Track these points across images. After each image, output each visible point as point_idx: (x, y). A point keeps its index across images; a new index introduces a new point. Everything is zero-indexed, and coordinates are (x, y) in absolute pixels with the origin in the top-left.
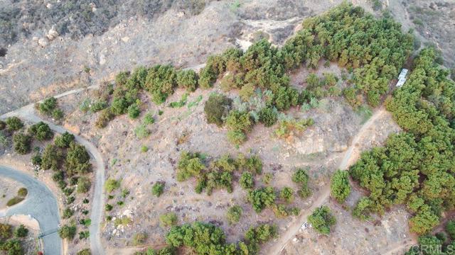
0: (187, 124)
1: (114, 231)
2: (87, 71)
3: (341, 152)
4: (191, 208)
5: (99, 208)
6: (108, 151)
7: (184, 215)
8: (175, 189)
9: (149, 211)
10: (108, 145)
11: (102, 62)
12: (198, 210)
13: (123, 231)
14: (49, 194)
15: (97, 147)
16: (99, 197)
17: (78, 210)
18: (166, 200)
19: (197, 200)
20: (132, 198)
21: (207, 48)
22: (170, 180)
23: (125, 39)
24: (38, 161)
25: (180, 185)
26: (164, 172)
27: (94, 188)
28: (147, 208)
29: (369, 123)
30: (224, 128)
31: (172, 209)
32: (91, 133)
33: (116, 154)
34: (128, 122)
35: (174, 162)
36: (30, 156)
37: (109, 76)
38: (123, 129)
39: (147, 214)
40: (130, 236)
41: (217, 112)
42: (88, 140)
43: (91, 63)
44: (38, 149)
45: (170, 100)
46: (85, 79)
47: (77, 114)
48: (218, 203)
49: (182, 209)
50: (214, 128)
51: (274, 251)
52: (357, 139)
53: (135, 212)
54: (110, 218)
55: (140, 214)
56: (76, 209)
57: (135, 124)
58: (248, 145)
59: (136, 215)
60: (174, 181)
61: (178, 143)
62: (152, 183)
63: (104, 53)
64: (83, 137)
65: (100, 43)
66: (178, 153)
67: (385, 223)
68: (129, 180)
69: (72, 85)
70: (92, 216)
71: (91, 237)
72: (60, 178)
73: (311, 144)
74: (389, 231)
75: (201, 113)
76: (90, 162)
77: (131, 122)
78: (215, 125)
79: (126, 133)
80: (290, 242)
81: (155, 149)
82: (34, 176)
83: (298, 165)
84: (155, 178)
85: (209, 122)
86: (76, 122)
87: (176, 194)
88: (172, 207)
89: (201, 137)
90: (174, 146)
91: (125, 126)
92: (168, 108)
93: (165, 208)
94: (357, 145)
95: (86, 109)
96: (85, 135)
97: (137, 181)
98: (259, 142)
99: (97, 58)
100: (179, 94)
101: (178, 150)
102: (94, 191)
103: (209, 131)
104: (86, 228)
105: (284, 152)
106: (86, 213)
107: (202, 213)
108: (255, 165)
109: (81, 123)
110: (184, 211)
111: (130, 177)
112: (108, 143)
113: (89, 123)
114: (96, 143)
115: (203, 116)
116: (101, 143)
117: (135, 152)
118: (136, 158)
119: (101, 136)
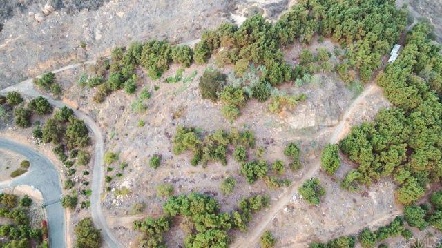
0: (183, 100)
1: (114, 201)
2: (84, 46)
3: (332, 126)
4: (187, 180)
5: (99, 180)
6: (106, 125)
7: (180, 187)
8: (172, 161)
9: (147, 182)
10: (106, 119)
11: (98, 37)
12: (193, 181)
13: (122, 201)
14: (51, 166)
15: (96, 121)
16: (99, 169)
17: (79, 181)
18: (163, 172)
19: (193, 173)
20: (131, 170)
21: (201, 23)
22: (166, 153)
23: (120, 14)
24: (39, 135)
25: (177, 158)
26: (159, 145)
27: (94, 161)
28: (145, 179)
29: (360, 99)
30: (219, 103)
31: (169, 181)
32: (90, 108)
33: (114, 128)
34: (125, 97)
35: (171, 136)
36: (31, 130)
37: (105, 51)
38: (120, 104)
39: (145, 185)
40: (129, 206)
41: (212, 87)
42: (87, 114)
43: (88, 38)
44: (38, 123)
45: (166, 75)
46: (81, 54)
47: (75, 89)
48: (213, 175)
49: (179, 180)
50: (209, 103)
51: (266, 220)
52: (348, 114)
53: (133, 183)
54: (109, 189)
55: (139, 186)
56: (77, 180)
57: (131, 100)
58: (242, 120)
59: (135, 186)
60: (170, 154)
61: (174, 118)
62: (149, 156)
63: (99, 28)
64: (82, 111)
65: (96, 18)
66: (174, 128)
67: (372, 194)
68: (127, 153)
69: (69, 60)
70: (93, 187)
71: (92, 206)
72: (61, 151)
73: (303, 119)
74: (375, 202)
75: (196, 89)
76: (90, 136)
77: (128, 97)
78: (209, 101)
79: (123, 108)
80: (282, 212)
81: (151, 124)
82: (35, 149)
83: (290, 139)
84: (152, 151)
85: (204, 97)
86: (74, 97)
87: (172, 166)
88: (169, 179)
89: (196, 112)
90: (170, 120)
91: (122, 101)
92: (163, 83)
93: (162, 179)
94: (348, 120)
95: (84, 85)
96: (84, 110)
97: (135, 155)
98: (252, 117)
99: (93, 33)
100: (174, 70)
101: (174, 124)
102: (93, 164)
103: (204, 106)
104: (87, 198)
105: (277, 127)
106: (87, 184)
107: (198, 184)
108: (248, 139)
109: (79, 98)
110: (181, 182)
111: (128, 150)
112: (106, 117)
113: (87, 98)
114: (95, 117)
115: (198, 92)
116: (99, 118)
117: (132, 127)
118: (133, 132)
119: (99, 111)
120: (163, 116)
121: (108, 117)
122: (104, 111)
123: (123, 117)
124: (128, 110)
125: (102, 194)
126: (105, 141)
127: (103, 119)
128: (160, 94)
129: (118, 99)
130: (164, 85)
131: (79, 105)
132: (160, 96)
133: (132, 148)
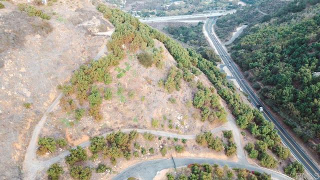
9: (181, 109)
10: (119, 121)
11: (28, 94)
13: (187, 123)
15: (112, 130)
16: (159, 133)
17: (162, 145)
19: (182, 93)
22: (169, 96)
23: (23, 70)
26: (163, 96)
28: (180, 110)
31: (183, 102)
32: (97, 129)
33: (130, 118)
34: (108, 103)
35: (161, 90)
54: (177, 128)
56: (161, 147)
61: (150, 84)
62: (167, 103)
66: (156, 87)
68: (157, 114)
71: (185, 138)
78: (150, 67)
79: (116, 109)
81: (146, 95)
84: (165, 100)
87: (177, 97)
90: (151, 86)
91: (110, 107)
96: (96, 134)
100: (113, 71)
101: (154, 86)
104: (179, 140)
106: (168, 139)
109: (82, 132)
110: (185, 98)
111: (155, 113)
112: (117, 121)
113: (87, 127)
114: (108, 130)
115: (142, 67)
116: (111, 126)
117: (139, 106)
118: (143, 107)
119: (105, 124)
120: (146, 88)
121: (117, 119)
122: (110, 119)
123: (124, 111)
124: (122, 105)
125: (178, 133)
126: (136, 127)
127: (116, 123)
128: (126, 84)
129: (106, 108)
130: (121, 80)
131: (88, 135)
132: (128, 85)
133: (156, 110)
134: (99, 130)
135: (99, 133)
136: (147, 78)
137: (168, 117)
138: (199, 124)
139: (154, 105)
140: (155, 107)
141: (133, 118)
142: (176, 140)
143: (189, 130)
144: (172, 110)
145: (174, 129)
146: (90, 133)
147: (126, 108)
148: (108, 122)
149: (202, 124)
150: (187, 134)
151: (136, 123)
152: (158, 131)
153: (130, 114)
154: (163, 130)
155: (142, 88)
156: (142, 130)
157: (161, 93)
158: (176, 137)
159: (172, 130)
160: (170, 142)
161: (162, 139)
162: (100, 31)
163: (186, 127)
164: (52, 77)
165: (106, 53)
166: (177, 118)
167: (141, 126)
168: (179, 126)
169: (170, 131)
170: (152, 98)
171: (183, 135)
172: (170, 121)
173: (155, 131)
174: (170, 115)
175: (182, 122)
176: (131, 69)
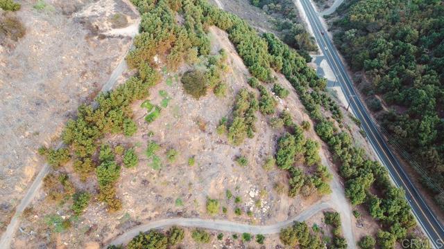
0: (189, 115)
5: (231, 226)
9: (256, 176)
10: (150, 207)
13: (266, 202)
15: (140, 224)
16: (218, 224)
22: (236, 151)
26: (225, 153)
28: (254, 177)
30: (208, 93)
32: (114, 227)
34: (132, 174)
35: (221, 141)
42: (120, 234)
48: (263, 130)
53: (254, 187)
54: (249, 213)
57: (141, 168)
59: (257, 186)
60: (237, 148)
61: (204, 131)
62: (233, 165)
66: (214, 135)
71: (263, 233)
75: (185, 99)
77: (135, 170)
78: (202, 97)
79: (145, 182)
81: (196, 153)
84: (229, 161)
85: (197, 98)
87: (248, 152)
91: (135, 180)
96: (110, 236)
100: (138, 109)
101: (211, 133)
102: (209, 229)
103: (205, 104)
104: (253, 237)
106: (235, 237)
109: (87, 237)
110: (263, 152)
111: (212, 187)
112: (146, 206)
113: (95, 225)
114: (132, 224)
115: (190, 99)
116: (137, 217)
117: (185, 175)
118: (192, 176)
119: (127, 215)
120: (196, 139)
121: (147, 203)
122: (135, 205)
123: (158, 186)
124: (155, 176)
125: (250, 222)
126: (179, 214)
127: (146, 210)
128: (163, 133)
129: (128, 183)
130: (153, 127)
131: (97, 240)
132: (165, 134)
133: (213, 181)
134: (117, 227)
135: (116, 232)
136: (197, 120)
137: (234, 193)
138: (285, 202)
139: (212, 171)
140: (212, 176)
141: (175, 199)
142: (247, 237)
143: (269, 216)
144: (241, 179)
145: (244, 216)
146: (101, 235)
147: (162, 180)
148: (131, 211)
149: (291, 201)
150: (265, 224)
151: (179, 208)
152: (217, 221)
153: (169, 192)
154: (226, 218)
155: (190, 140)
156: (190, 220)
157: (223, 146)
158: (247, 231)
159: (240, 217)
160: (237, 242)
161: (224, 238)
162: (114, 27)
163: (265, 210)
164: (27, 133)
165: (126, 75)
166: (249, 194)
167: (189, 212)
168: (251, 209)
169: (236, 219)
170: (208, 158)
171: (258, 227)
172: (237, 200)
173: (211, 221)
174: (237, 188)
175: (257, 201)
176: (170, 103)
